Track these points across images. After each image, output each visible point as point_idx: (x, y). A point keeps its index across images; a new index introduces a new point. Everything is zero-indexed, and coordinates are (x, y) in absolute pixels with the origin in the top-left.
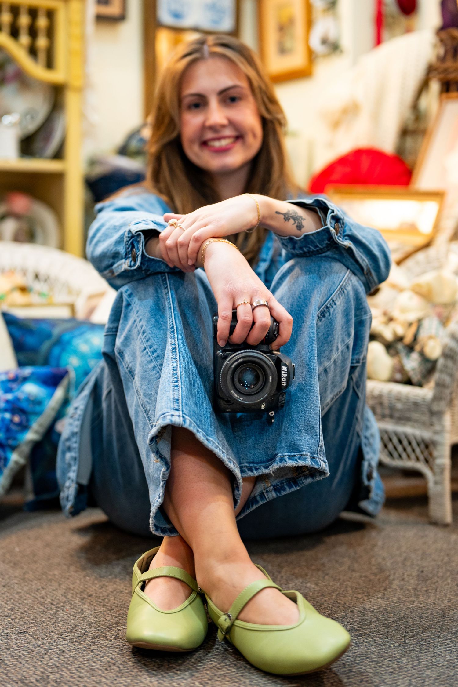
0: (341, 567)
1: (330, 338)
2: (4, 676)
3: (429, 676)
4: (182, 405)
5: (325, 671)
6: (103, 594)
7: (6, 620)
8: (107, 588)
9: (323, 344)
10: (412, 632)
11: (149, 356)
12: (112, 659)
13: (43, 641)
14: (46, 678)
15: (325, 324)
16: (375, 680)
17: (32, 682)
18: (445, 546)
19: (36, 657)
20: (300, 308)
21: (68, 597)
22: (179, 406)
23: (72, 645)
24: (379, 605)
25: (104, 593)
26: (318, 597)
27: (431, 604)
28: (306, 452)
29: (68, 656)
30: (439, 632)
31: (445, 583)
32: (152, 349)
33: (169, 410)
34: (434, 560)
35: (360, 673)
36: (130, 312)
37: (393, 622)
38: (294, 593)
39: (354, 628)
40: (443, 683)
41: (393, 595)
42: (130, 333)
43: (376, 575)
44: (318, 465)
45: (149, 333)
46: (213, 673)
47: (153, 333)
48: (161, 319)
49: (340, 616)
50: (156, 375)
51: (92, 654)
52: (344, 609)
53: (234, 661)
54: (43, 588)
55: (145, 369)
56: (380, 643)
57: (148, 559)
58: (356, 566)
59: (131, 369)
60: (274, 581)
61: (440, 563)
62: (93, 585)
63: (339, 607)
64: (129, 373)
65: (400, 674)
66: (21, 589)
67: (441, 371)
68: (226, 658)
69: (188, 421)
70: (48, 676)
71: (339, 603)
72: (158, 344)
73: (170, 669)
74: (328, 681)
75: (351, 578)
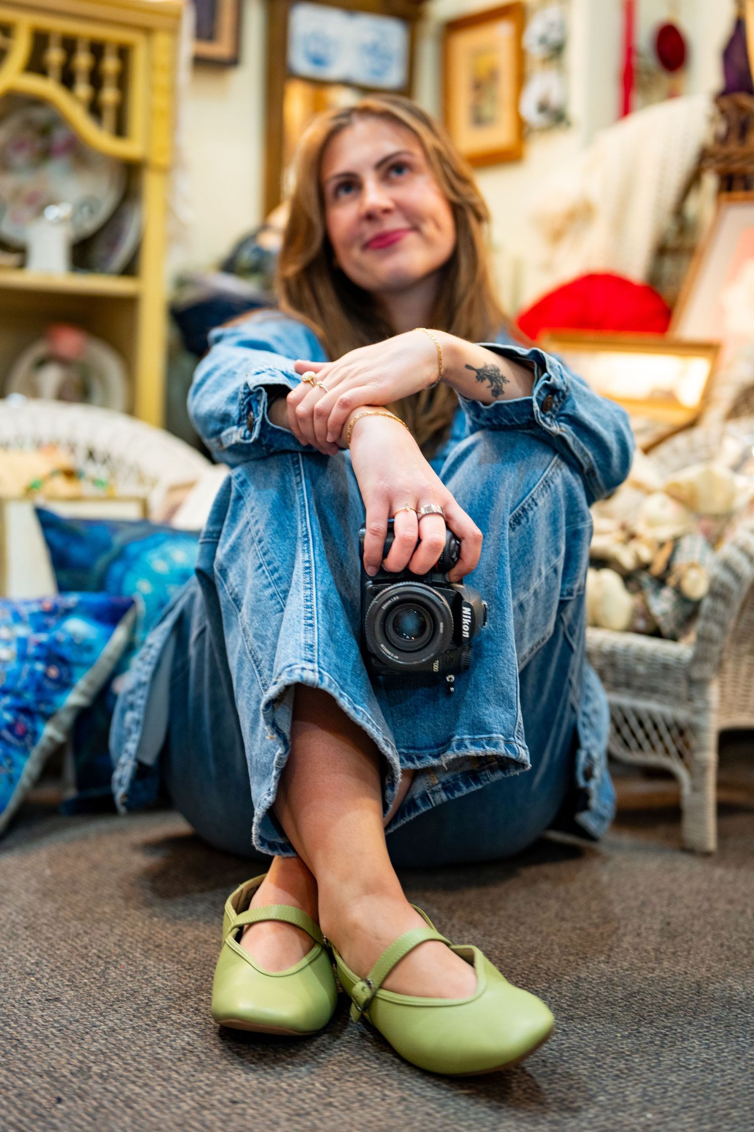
0: (544, 913)
1: (528, 557)
2: (22, 1066)
3: (673, 1084)
4: (318, 655)
5: (514, 1070)
6: (177, 944)
7: (27, 981)
8: (185, 936)
9: (517, 565)
10: (649, 1016)
11: (267, 577)
12: (189, 1043)
13: (83, 1013)
14: (85, 1069)
15: (521, 535)
16: (590, 1087)
17: (65, 1076)
18: (705, 886)
19: (71, 1038)
20: (484, 509)
21: (125, 947)
22: (314, 656)
23: (128, 1021)
24: (600, 972)
25: (180, 942)
26: (507, 957)
27: (680, 974)
28: (496, 733)
29: (122, 1038)
30: (691, 1016)
31: (703, 942)
32: (271, 567)
33: (298, 661)
34: (687, 907)
35: (568, 1076)
36: (241, 509)
37: (622, 999)
38: (471, 950)
39: (562, 1007)
40: (694, 1094)
41: (622, 959)
42: (239, 541)
43: (597, 926)
44: (516, 753)
45: (268, 542)
46: (342, 1070)
47: (273, 542)
48: (288, 523)
49: (540, 988)
50: (275, 608)
51: (158, 1035)
52: (546, 977)
53: (376, 1052)
54: (86, 933)
55: (259, 597)
56: (601, 1030)
57: (248, 892)
58: (568, 912)
59: (237, 595)
60: (441, 931)
61: (696, 912)
62: (163, 930)
63: (539, 974)
64: (232, 602)
65: (630, 1078)
66: (52, 933)
67: (707, 618)
68: (364, 1048)
69: (326, 679)
70: (90, 1068)
71: (539, 968)
72: (280, 559)
73: (276, 1061)
74: (519, 1087)
75: (558, 931)
